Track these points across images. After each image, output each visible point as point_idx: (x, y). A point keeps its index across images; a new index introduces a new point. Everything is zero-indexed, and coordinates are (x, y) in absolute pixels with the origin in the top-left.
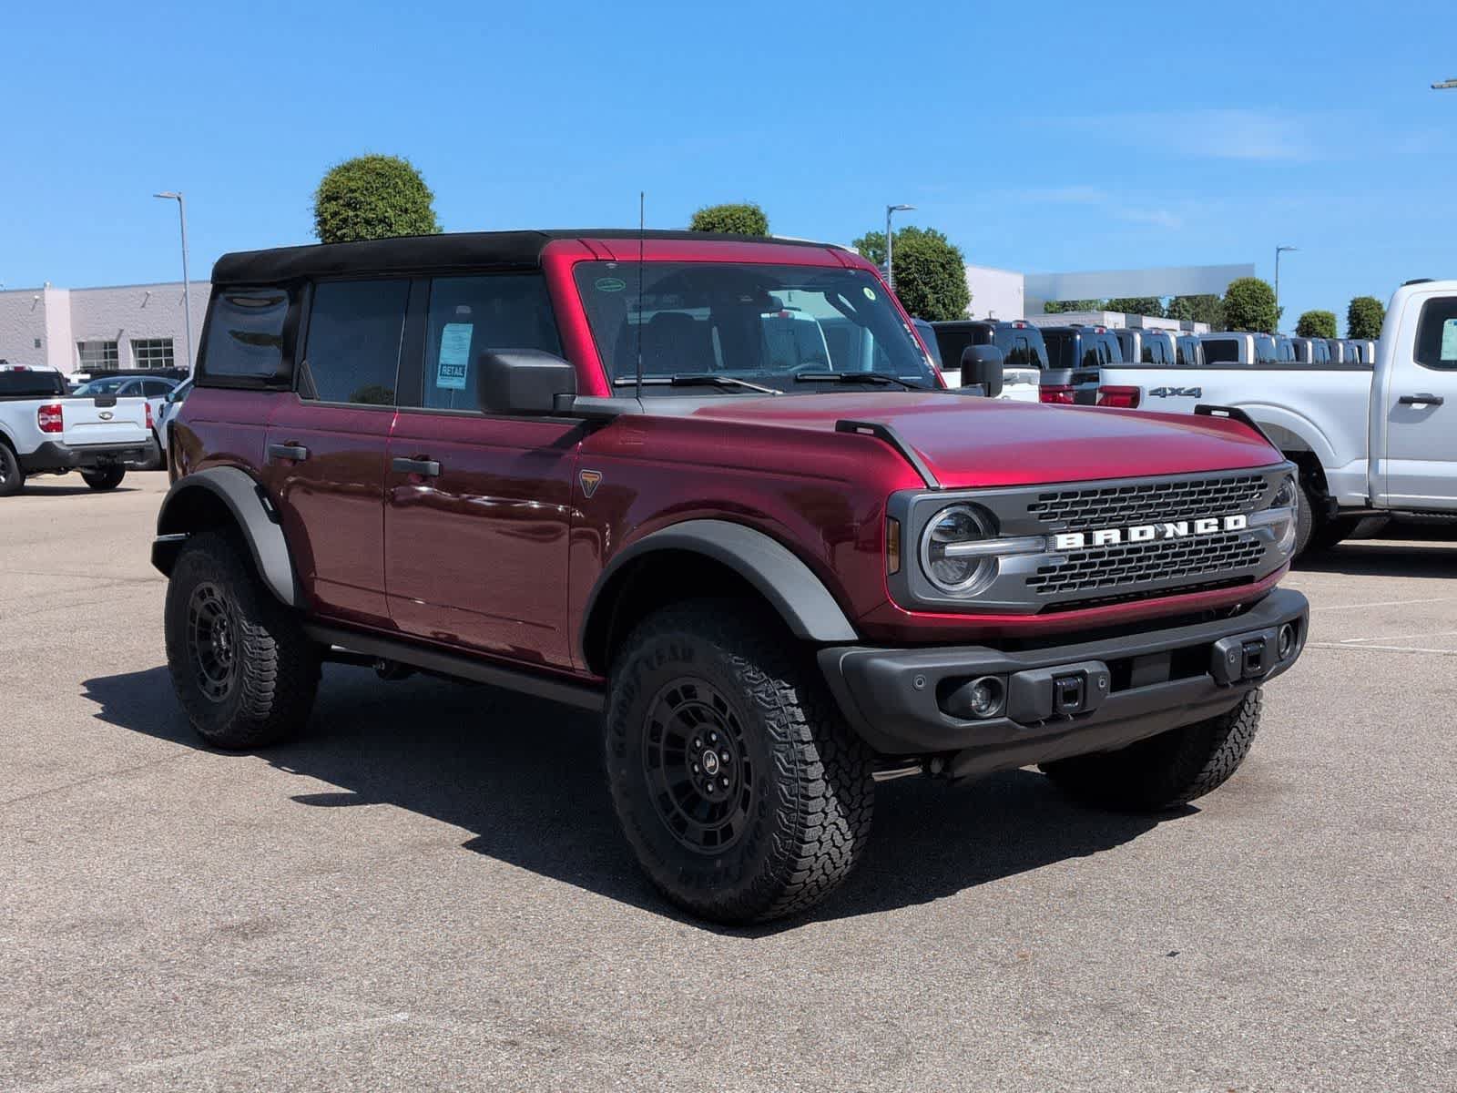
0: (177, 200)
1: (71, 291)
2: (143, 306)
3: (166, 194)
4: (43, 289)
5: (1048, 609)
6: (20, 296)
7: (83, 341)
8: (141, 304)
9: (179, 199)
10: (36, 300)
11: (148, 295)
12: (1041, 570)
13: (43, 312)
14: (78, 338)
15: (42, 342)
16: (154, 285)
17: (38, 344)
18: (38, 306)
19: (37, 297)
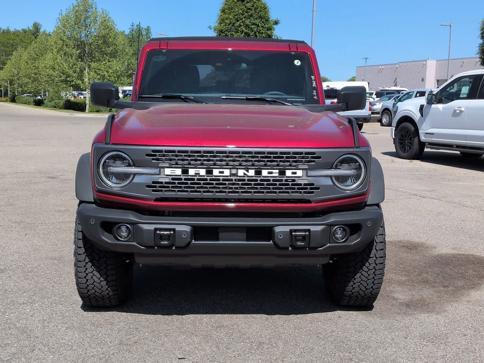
0: (449, 26)
1: (436, 61)
2: (461, 66)
3: (445, 24)
4: (427, 60)
5: (157, 200)
6: (419, 63)
7: (439, 79)
8: (461, 65)
9: (450, 26)
10: (424, 64)
11: (464, 62)
12: (153, 182)
13: (426, 68)
14: (437, 78)
15: (424, 79)
16: (465, 58)
17: (423, 80)
18: (424, 66)
19: (424, 63)
